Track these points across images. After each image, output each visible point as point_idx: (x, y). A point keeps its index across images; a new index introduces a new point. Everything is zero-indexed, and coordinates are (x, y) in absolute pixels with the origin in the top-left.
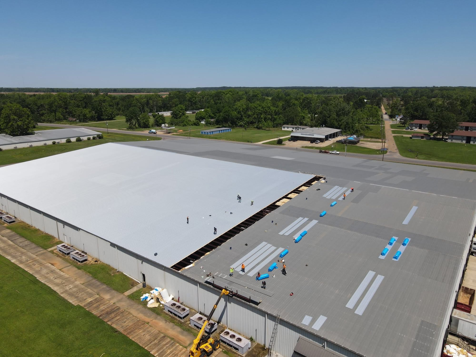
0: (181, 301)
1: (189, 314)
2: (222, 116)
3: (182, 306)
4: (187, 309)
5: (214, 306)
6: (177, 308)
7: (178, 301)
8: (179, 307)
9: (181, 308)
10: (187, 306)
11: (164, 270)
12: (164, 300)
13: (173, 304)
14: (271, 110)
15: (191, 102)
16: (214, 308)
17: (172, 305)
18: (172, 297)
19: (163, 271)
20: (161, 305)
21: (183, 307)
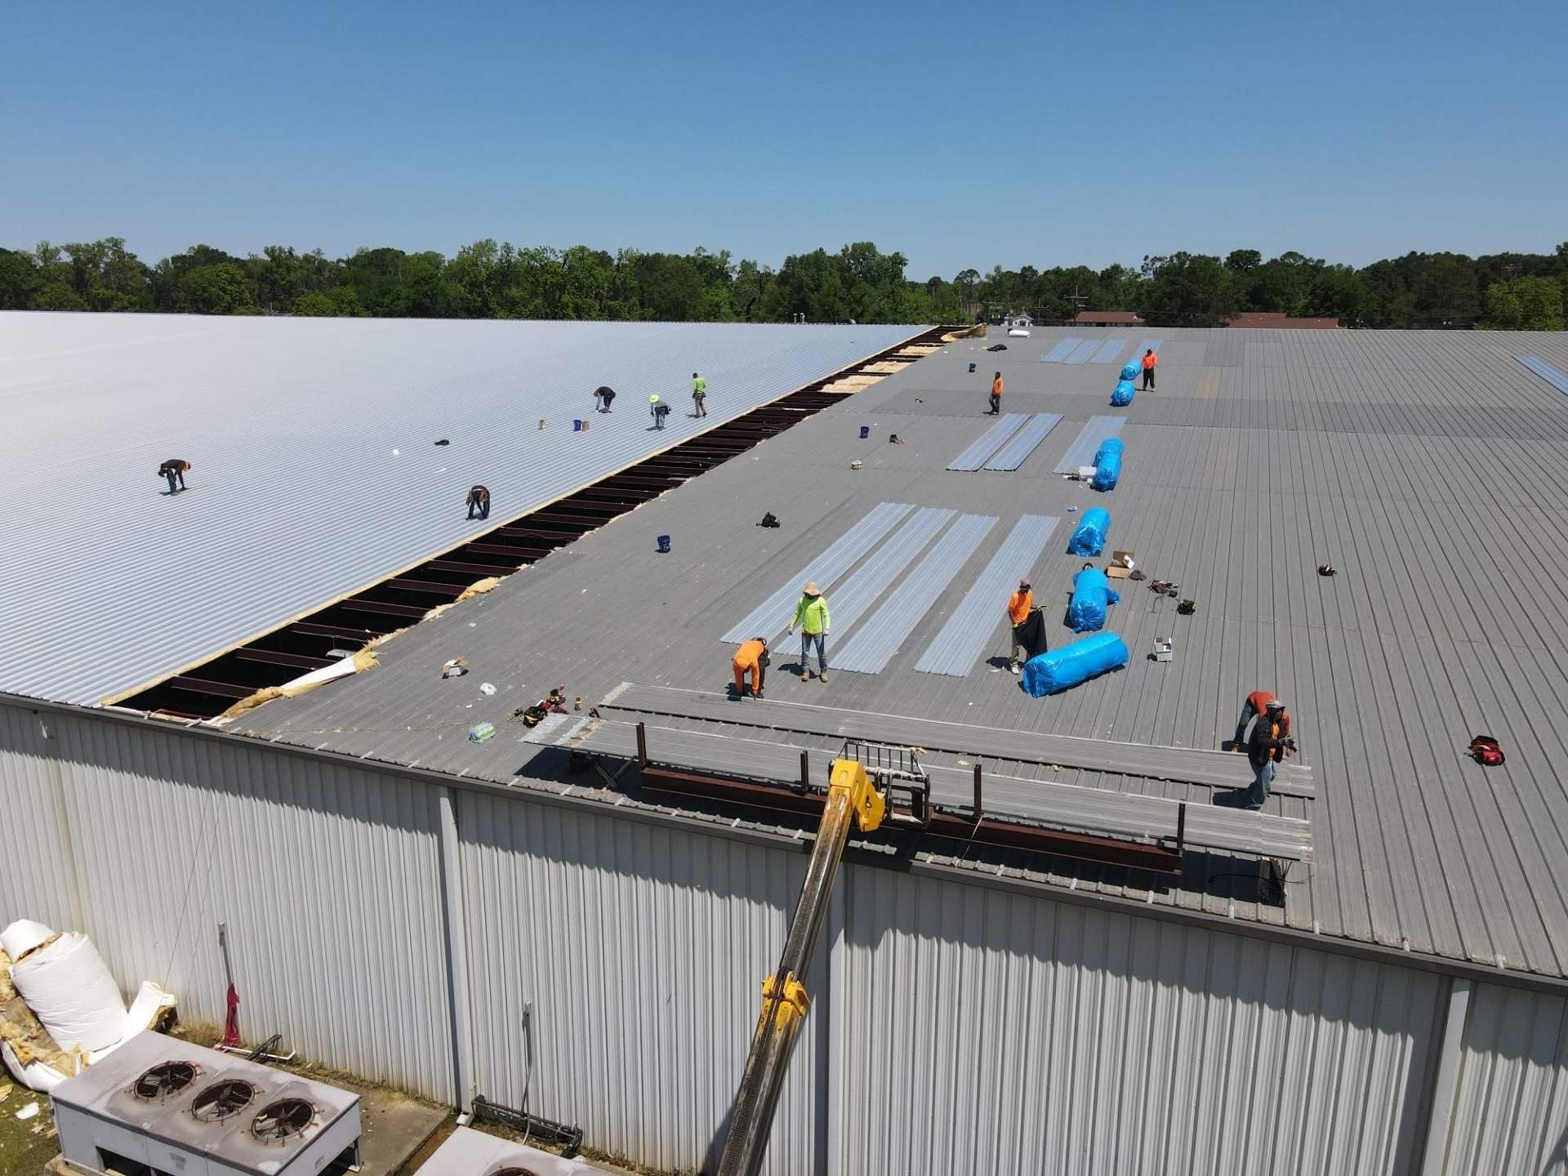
0: (254, 1030)
1: (362, 1153)
2: (408, 298)
3: (267, 1076)
4: (331, 1097)
5: (777, 996)
6: (200, 1111)
7: (231, 1037)
8: (231, 1095)
9: (259, 1103)
10: (321, 1067)
11: (51, 750)
12: (66, 1046)
13: (154, 1072)
14: (596, 279)
15: (273, 283)
16: (780, 1022)
17: (143, 1090)
18: (151, 1002)
19: (40, 762)
20: (24, 1103)
21: (276, 1083)
